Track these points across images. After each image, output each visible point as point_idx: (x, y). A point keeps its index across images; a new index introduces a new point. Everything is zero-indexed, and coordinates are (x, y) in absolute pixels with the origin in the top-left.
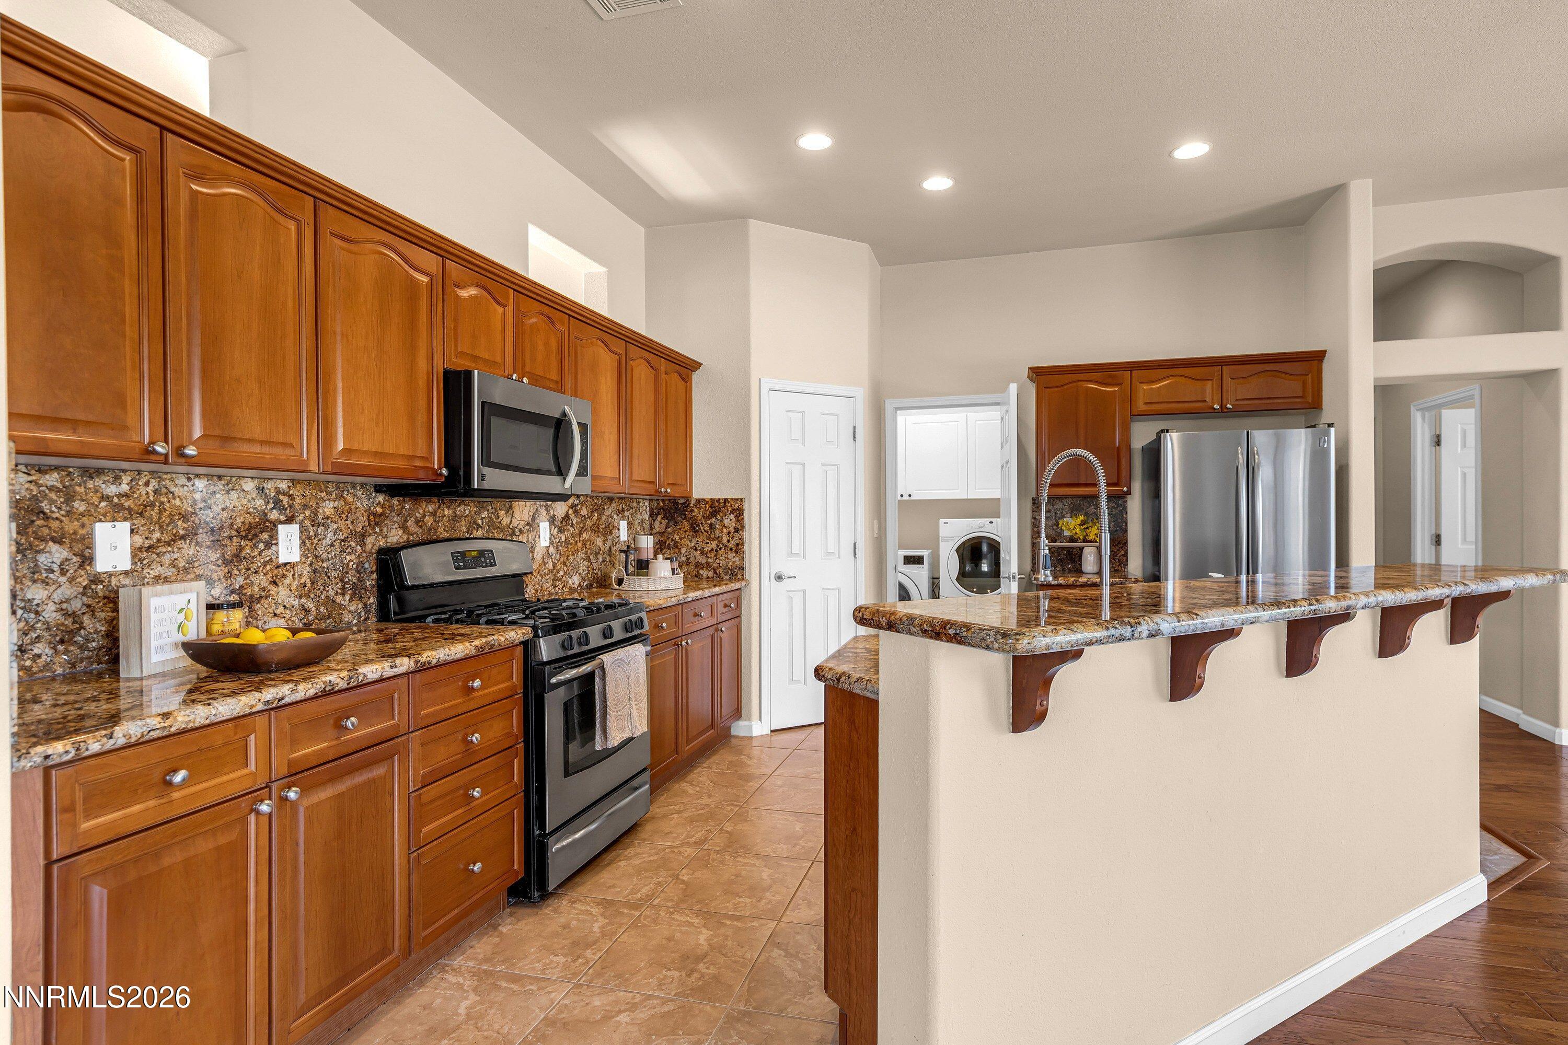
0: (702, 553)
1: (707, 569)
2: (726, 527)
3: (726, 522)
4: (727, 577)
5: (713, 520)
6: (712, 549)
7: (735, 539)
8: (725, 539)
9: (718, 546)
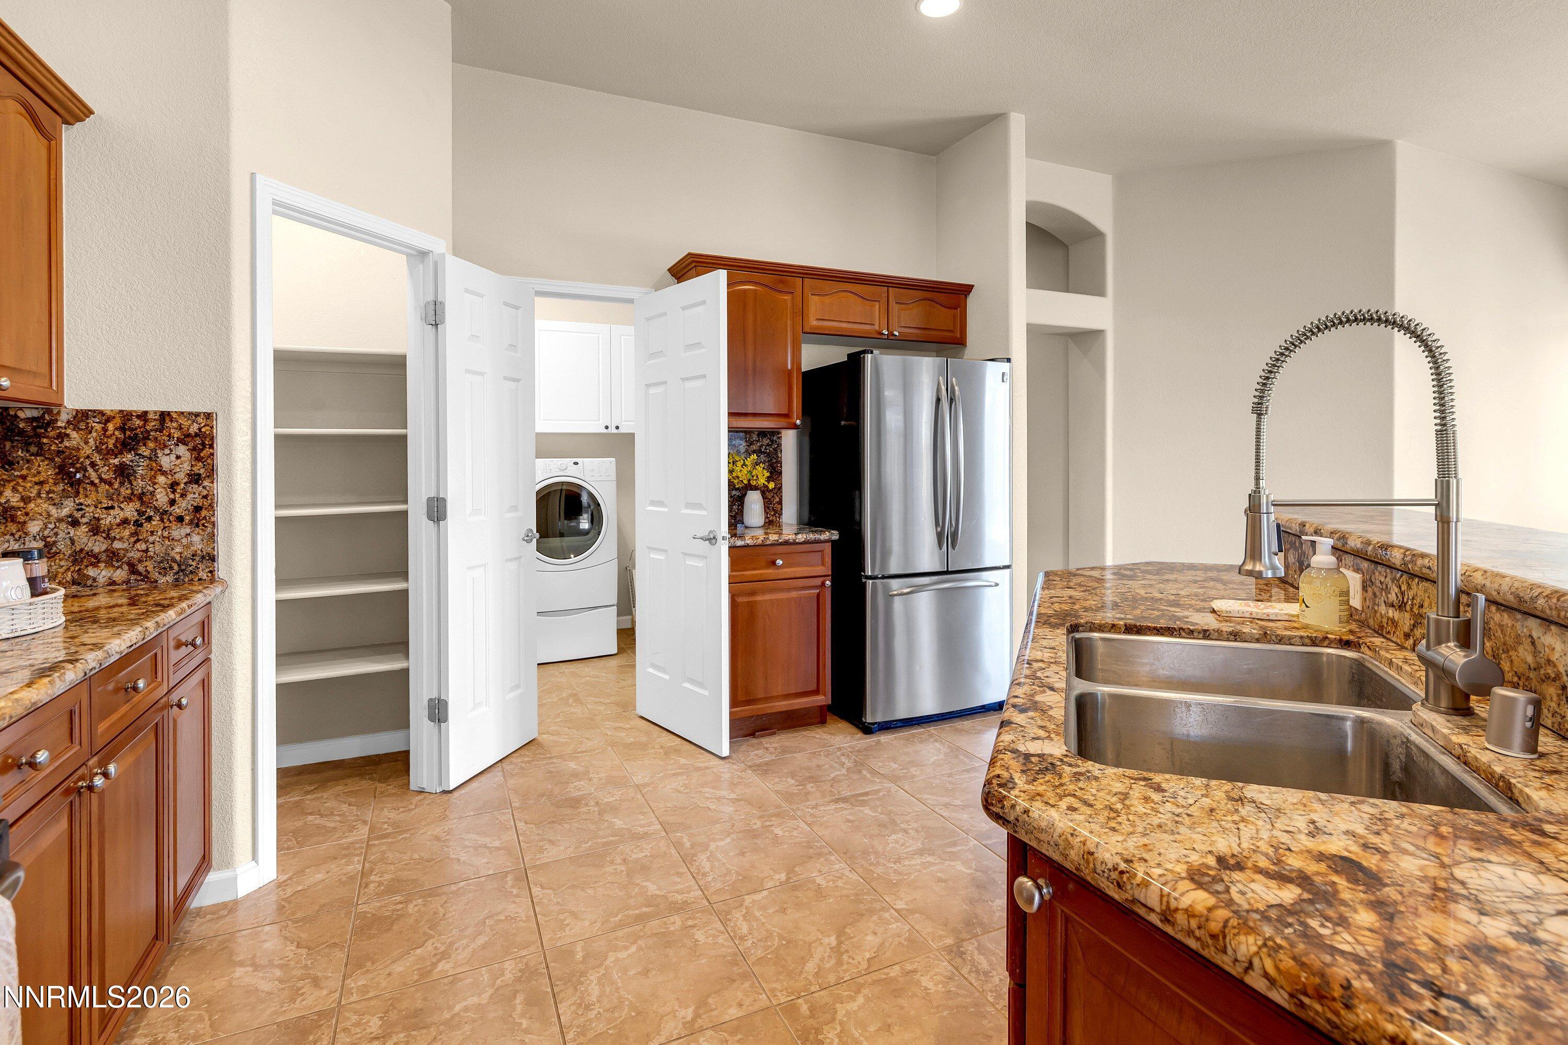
0: (95, 529)
1: (109, 564)
2: (164, 473)
3: (166, 461)
4: (170, 578)
5: (128, 458)
6: (125, 522)
7: (189, 497)
8: (162, 498)
9: (141, 513)
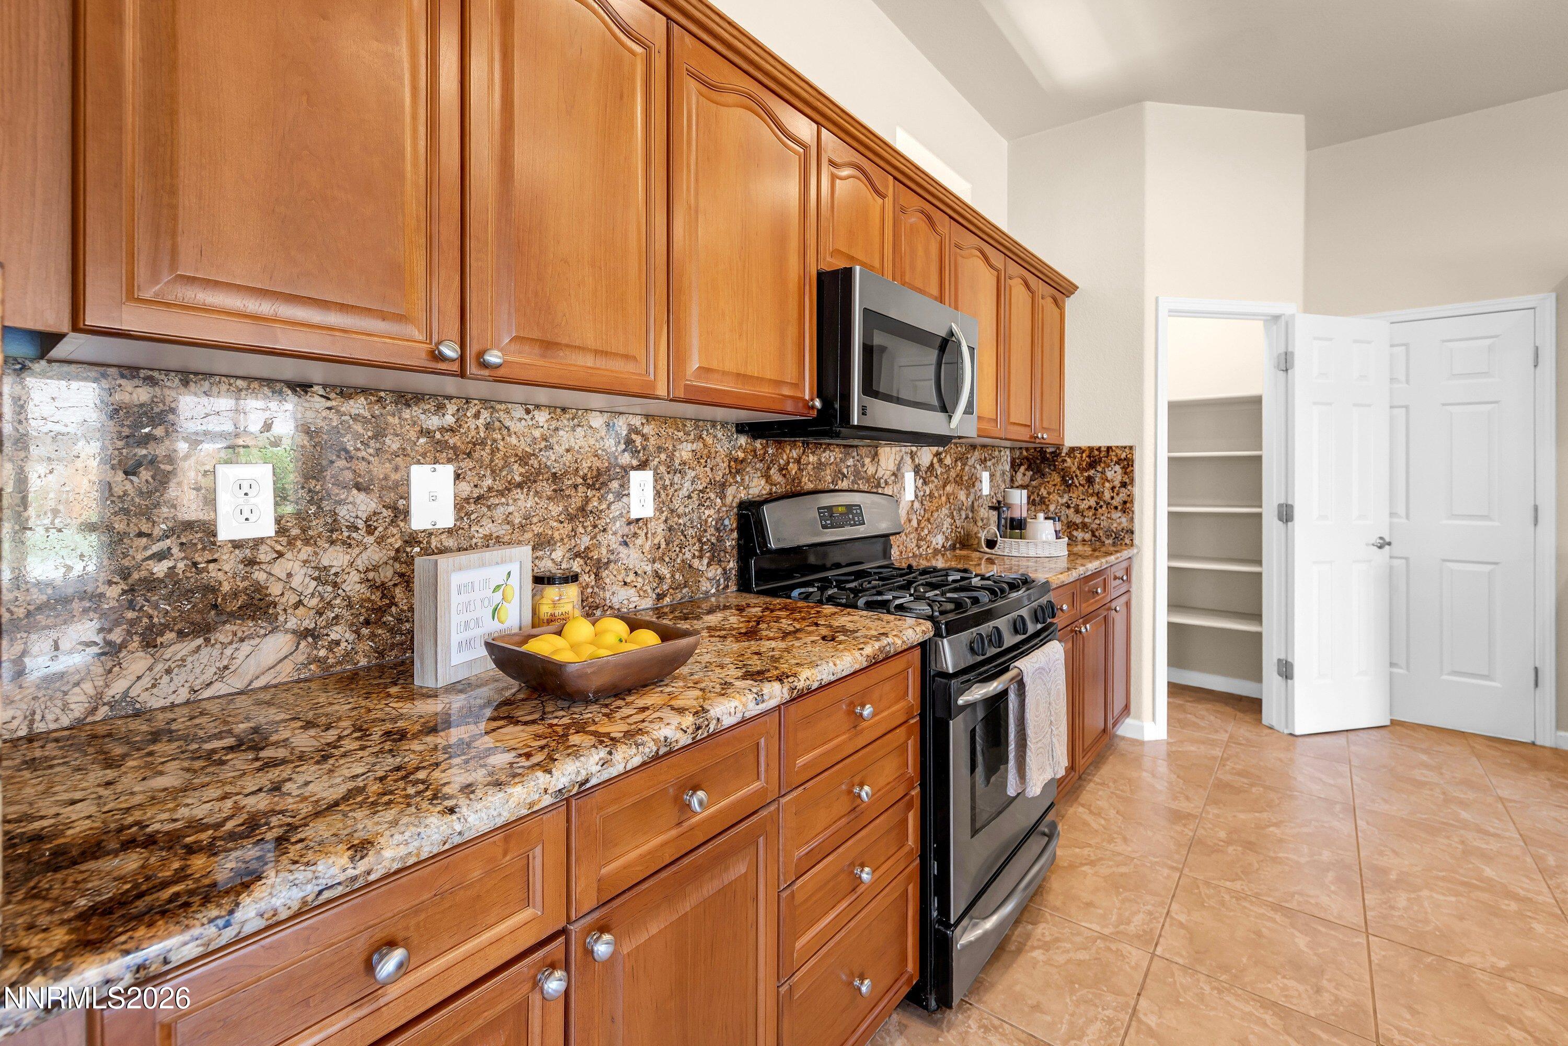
0: (1077, 511)
1: (1083, 530)
2: (1108, 481)
3: (1110, 474)
4: (1110, 541)
5: (1092, 472)
6: (1090, 507)
7: (1121, 495)
8: (1107, 495)
9: (1097, 503)
